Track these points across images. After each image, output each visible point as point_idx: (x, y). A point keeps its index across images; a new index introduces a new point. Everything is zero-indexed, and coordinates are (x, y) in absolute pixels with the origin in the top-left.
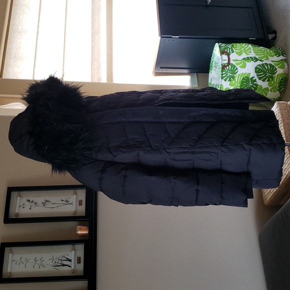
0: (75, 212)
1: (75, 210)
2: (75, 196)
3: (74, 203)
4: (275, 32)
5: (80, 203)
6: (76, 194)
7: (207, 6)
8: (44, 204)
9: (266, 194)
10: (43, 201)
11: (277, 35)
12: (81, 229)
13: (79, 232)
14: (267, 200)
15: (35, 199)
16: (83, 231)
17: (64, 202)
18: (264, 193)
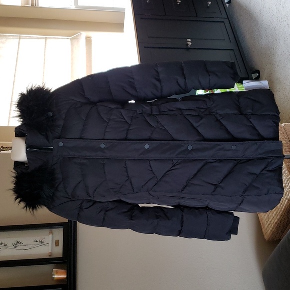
0: (51, 254)
1: (50, 251)
2: (51, 236)
3: (50, 245)
4: (258, 72)
5: (57, 244)
6: (52, 233)
7: (188, 49)
8: (15, 246)
9: (266, 227)
10: (15, 243)
11: (261, 74)
12: (57, 273)
13: (56, 277)
14: (268, 233)
15: (5, 241)
16: (60, 275)
17: (38, 243)
18: (264, 227)
